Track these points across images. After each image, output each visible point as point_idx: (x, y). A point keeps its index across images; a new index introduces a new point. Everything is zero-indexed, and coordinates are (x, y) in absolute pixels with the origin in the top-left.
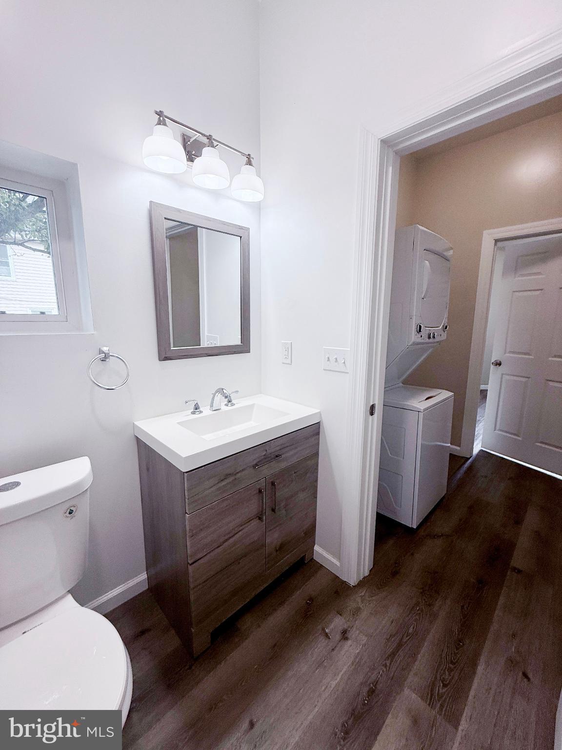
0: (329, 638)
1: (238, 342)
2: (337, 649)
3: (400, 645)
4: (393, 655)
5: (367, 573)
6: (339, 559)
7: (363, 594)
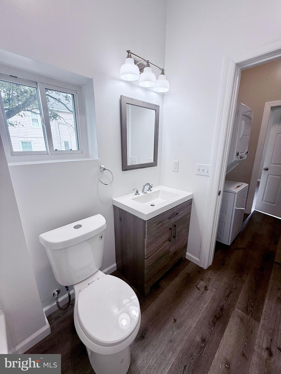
0: (200, 290)
1: (152, 161)
2: (204, 293)
3: (230, 292)
4: (228, 296)
5: (211, 264)
6: (199, 258)
7: (211, 272)
